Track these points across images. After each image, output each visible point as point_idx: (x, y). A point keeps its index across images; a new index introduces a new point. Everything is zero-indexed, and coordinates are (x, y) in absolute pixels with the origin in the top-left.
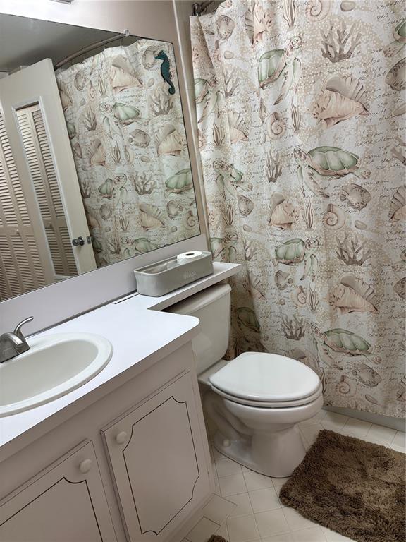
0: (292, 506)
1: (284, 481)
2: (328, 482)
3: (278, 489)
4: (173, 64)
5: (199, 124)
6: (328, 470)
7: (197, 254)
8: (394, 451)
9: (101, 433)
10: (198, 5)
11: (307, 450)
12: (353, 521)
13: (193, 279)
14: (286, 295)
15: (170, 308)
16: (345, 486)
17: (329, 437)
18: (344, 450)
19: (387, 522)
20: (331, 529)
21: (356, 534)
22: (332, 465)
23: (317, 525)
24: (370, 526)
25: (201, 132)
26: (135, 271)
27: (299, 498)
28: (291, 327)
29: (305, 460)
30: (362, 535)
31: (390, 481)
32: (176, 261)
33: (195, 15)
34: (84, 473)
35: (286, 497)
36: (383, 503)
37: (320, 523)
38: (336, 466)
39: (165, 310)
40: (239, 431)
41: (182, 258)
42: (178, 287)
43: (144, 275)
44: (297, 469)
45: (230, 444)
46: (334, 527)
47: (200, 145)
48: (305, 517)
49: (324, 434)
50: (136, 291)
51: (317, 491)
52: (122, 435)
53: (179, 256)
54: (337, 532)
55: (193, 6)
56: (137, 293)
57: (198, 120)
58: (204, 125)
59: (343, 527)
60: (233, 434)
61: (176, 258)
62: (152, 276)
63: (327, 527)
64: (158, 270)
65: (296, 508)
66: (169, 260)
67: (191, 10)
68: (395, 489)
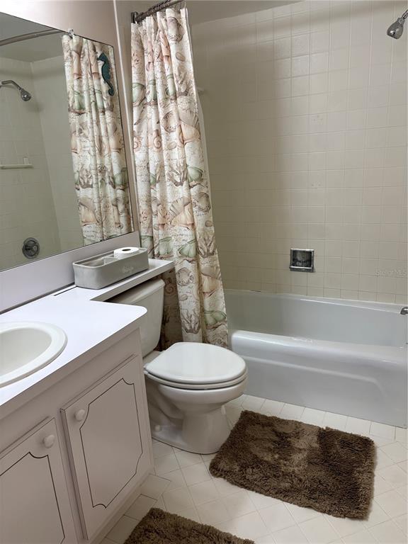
0: (220, 476)
1: (213, 457)
2: (251, 453)
3: (208, 464)
4: (113, 66)
5: (135, 127)
6: (251, 443)
7: (134, 250)
8: (304, 424)
9: (61, 411)
10: (137, 14)
11: (232, 429)
12: (273, 482)
13: (131, 274)
14: (189, 290)
15: (113, 299)
16: (266, 454)
17: (250, 416)
18: (263, 426)
19: (301, 480)
20: (256, 492)
21: (276, 493)
22: (254, 439)
23: (243, 490)
24: (287, 485)
25: (136, 134)
26: (74, 264)
27: (227, 468)
28: (191, 321)
29: (230, 437)
30: (281, 493)
31: (301, 447)
32: (113, 256)
33: (134, 23)
34: (48, 448)
35: (215, 470)
36: (297, 466)
37: (246, 488)
38: (257, 439)
39: (109, 301)
40: (169, 415)
41: (119, 253)
42: (117, 280)
43: (84, 268)
44: (224, 444)
45: (161, 430)
46: (258, 490)
47: (135, 147)
48: (232, 483)
49: (246, 414)
50: (74, 284)
51: (242, 461)
52: (81, 413)
53: (115, 251)
54: (261, 493)
55: (133, 15)
56: (75, 286)
57: (134, 123)
58: (140, 128)
59: (266, 488)
60: (164, 419)
61: (113, 252)
62: (93, 269)
63: (253, 490)
64: (96, 264)
65: (224, 478)
66: (105, 255)
67: (130, 18)
68: (306, 454)
